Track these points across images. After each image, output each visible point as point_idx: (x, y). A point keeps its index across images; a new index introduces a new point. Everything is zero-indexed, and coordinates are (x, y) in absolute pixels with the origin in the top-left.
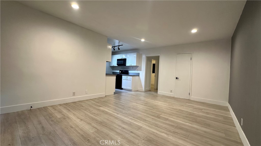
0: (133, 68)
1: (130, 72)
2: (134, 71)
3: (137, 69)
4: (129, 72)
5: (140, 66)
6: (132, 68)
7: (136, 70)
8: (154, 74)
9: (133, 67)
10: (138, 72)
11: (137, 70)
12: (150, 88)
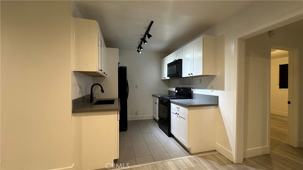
0: (200, 82)
1: (196, 91)
2: (204, 88)
3: (212, 84)
4: (194, 92)
5: (218, 74)
6: (198, 81)
7: (209, 86)
8: (285, 91)
9: (201, 80)
10: (215, 93)
11: (212, 88)
12: (267, 146)
